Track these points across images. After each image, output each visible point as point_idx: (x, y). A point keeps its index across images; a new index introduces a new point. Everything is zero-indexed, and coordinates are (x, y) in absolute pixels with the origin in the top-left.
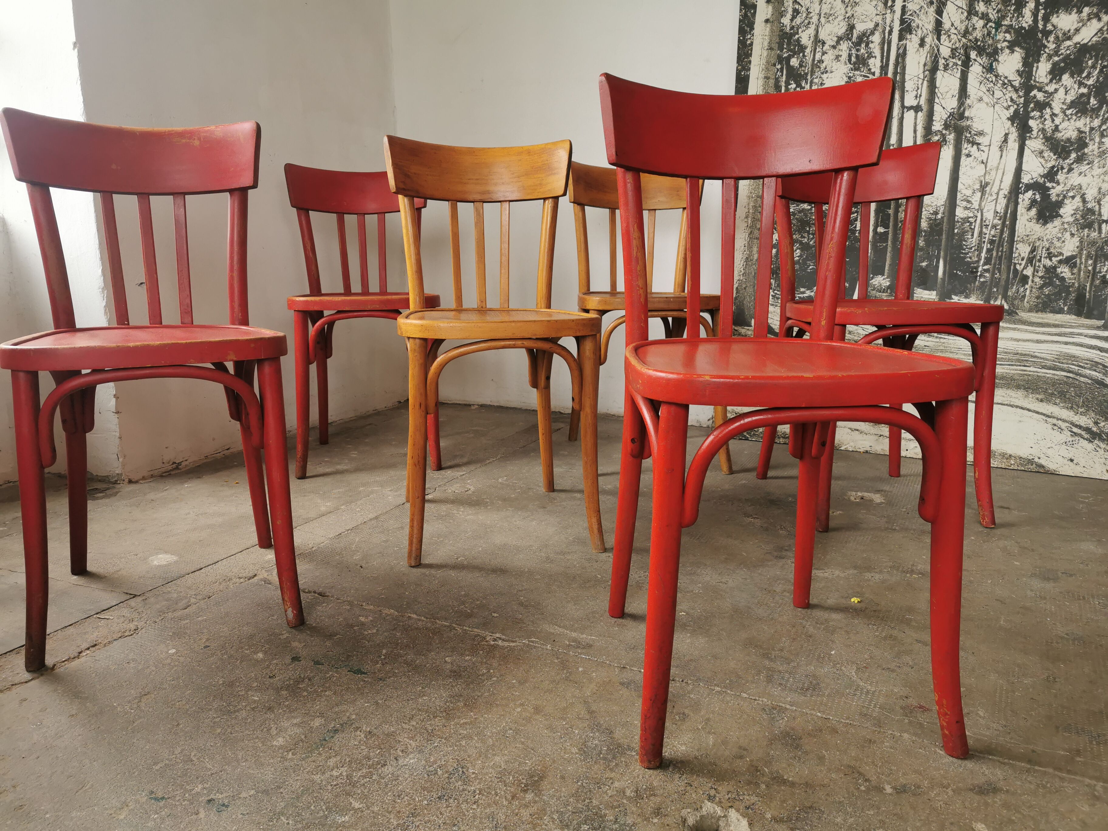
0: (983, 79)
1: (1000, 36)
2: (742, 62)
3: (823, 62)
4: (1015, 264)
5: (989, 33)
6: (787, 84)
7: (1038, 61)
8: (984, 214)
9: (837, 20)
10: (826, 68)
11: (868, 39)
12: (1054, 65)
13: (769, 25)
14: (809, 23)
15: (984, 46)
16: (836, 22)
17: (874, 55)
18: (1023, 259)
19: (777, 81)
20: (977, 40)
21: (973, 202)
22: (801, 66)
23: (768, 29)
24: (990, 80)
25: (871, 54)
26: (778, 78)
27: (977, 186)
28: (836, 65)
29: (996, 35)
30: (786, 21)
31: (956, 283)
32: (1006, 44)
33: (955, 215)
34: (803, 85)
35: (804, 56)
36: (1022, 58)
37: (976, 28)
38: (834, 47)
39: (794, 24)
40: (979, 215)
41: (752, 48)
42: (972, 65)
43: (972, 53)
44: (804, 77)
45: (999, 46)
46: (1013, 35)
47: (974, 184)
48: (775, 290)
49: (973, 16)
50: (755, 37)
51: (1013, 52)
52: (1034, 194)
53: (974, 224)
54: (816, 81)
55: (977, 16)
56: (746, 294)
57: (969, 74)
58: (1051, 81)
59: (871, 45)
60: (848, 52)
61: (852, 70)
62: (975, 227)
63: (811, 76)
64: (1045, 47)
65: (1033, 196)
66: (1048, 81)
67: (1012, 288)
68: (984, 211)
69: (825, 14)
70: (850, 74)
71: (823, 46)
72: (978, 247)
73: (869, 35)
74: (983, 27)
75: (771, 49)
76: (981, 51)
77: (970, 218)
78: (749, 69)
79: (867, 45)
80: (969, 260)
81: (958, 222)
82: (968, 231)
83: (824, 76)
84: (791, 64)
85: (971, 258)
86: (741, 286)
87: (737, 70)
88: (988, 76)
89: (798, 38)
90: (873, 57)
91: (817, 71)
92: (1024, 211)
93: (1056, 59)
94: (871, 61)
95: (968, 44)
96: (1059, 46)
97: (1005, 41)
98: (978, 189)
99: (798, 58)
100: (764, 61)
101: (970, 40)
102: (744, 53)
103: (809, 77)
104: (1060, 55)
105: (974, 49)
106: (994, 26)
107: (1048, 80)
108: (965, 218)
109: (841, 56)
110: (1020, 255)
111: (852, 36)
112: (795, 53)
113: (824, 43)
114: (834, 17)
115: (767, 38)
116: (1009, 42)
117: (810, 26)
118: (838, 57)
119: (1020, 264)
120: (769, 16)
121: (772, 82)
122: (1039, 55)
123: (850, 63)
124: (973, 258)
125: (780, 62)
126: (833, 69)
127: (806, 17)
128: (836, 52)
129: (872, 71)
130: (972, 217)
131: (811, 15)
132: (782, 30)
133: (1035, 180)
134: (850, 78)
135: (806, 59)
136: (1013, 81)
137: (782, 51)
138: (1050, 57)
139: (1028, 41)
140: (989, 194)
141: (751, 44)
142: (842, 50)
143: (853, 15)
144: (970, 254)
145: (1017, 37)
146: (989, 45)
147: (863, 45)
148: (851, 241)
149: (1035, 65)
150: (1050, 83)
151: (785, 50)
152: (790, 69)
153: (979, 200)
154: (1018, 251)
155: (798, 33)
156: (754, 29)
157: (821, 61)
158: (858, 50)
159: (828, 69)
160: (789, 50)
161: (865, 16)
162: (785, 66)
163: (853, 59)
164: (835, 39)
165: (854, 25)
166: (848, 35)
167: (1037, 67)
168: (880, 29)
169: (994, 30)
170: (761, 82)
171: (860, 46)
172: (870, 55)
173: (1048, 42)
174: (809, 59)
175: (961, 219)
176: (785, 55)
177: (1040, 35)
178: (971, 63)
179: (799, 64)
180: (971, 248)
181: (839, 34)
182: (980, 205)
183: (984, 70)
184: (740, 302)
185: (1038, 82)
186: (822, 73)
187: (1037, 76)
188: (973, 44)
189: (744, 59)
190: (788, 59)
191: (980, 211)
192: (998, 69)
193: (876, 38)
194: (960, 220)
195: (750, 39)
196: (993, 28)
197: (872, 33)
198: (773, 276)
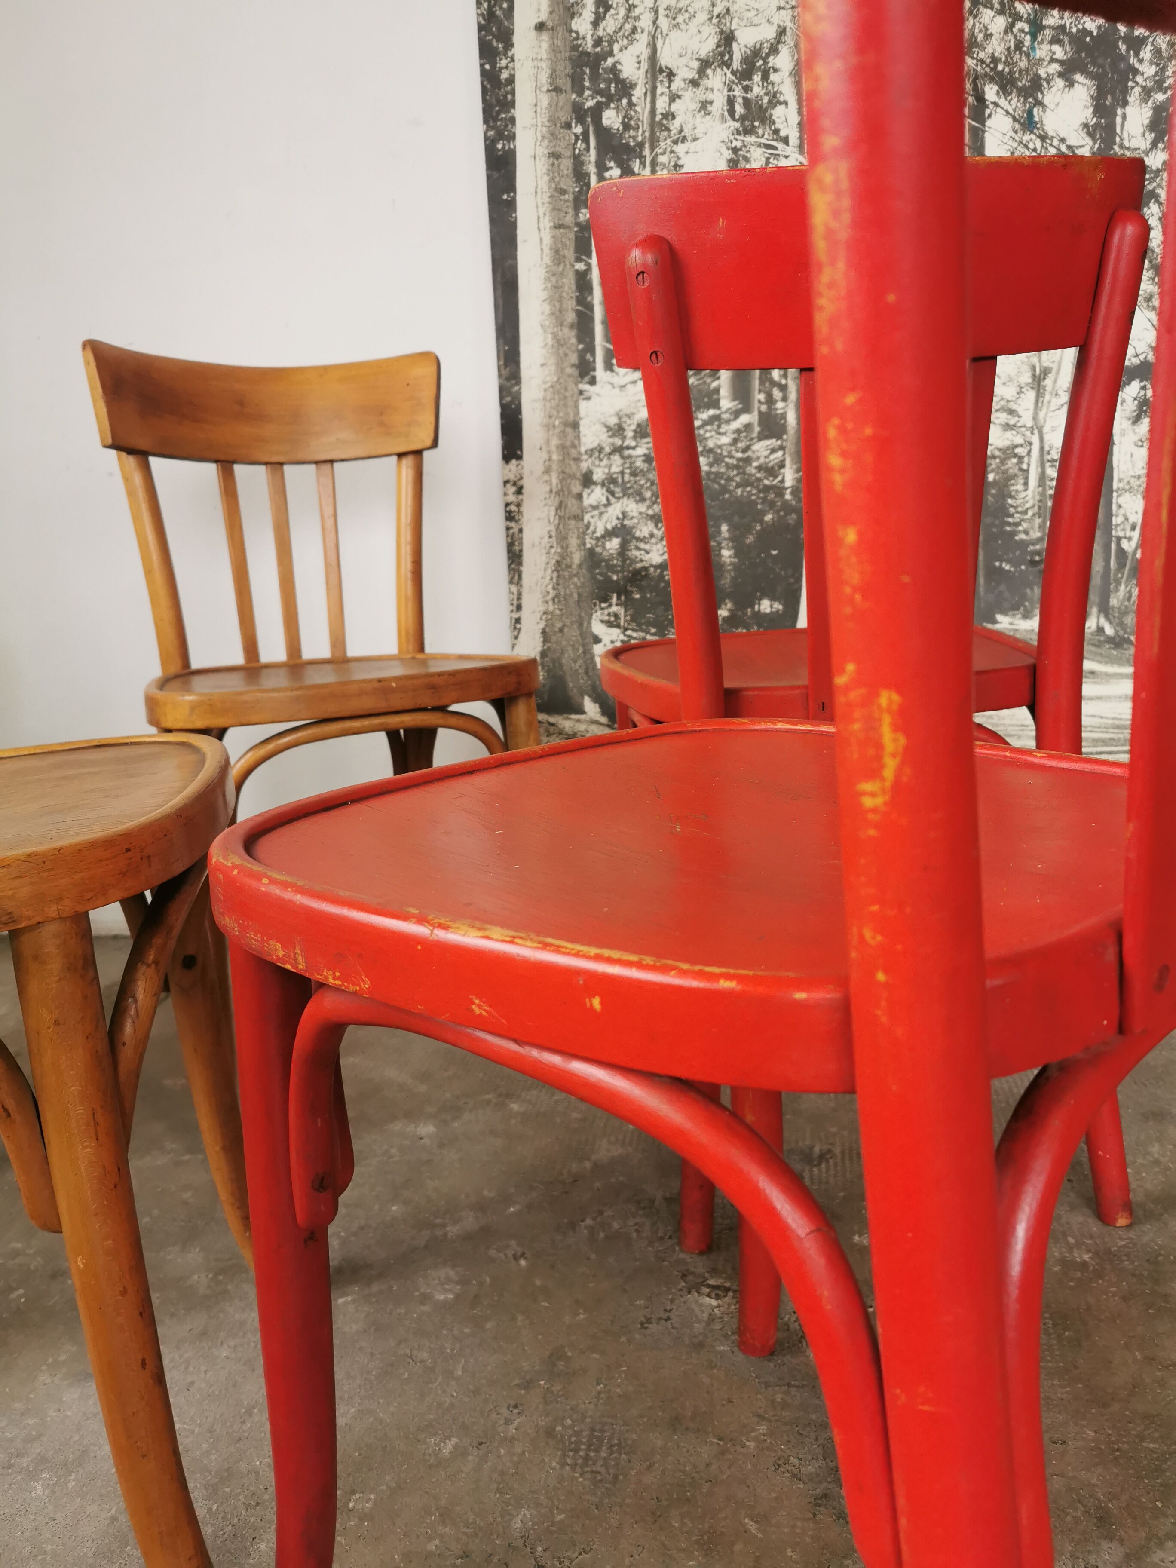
0: (1015, 145)
1: (1042, 51)
2: (495, 120)
3: (674, 117)
4: (1119, 539)
5: (1019, 45)
6: (602, 168)
7: (1125, 103)
8: (1047, 437)
9: (695, 21)
10: (681, 131)
11: (765, 63)
12: (1159, 110)
13: (545, 36)
14: (634, 30)
15: (1011, 73)
16: (693, 26)
17: (782, 99)
18: (1133, 528)
19: (578, 162)
20: (995, 60)
21: (1021, 413)
22: (626, 126)
23: (545, 46)
24: (1031, 146)
25: (775, 96)
26: (579, 155)
27: (1027, 378)
28: (702, 124)
29: (1033, 49)
30: (582, 25)
31: (1002, 587)
32: (1055, 68)
33: (987, 444)
34: (636, 170)
35: (631, 104)
36: (1092, 96)
37: (991, 35)
38: (694, 83)
39: (600, 33)
40: (1035, 439)
41: (513, 90)
42: (990, 116)
43: (987, 88)
44: (636, 151)
45: (1042, 73)
46: (1068, 49)
47: (1019, 373)
48: (626, 629)
49: (982, 9)
50: (517, 65)
51: (1071, 84)
52: (1144, 388)
53: (1026, 460)
54: (662, 159)
55: (992, 9)
56: (564, 643)
57: (987, 135)
58: (1154, 145)
59: (773, 77)
60: (725, 93)
61: (739, 133)
62: (1029, 465)
63: (652, 149)
64: (1136, 72)
65: (1143, 392)
66: (1149, 147)
67: (1117, 590)
68: (1045, 430)
69: (668, 8)
70: (735, 144)
71: (670, 81)
72: (1040, 508)
73: (768, 55)
74: (1006, 32)
75: (557, 90)
76: (1006, 84)
77: (1017, 446)
78: (512, 137)
79: (765, 77)
80: (1023, 536)
81: (994, 457)
82: (1016, 475)
83: (680, 148)
84: (605, 122)
85: (1026, 532)
86: (553, 625)
87: (486, 138)
88: (1026, 138)
89: (614, 65)
90: (781, 104)
91: (662, 138)
92: (1127, 424)
93: (1160, 97)
94: (778, 113)
95: (979, 69)
96: (1163, 70)
97: (1052, 60)
98: (1027, 384)
99: (617, 109)
100: (543, 118)
101: (982, 62)
102: (498, 101)
103: (647, 152)
104: (1167, 89)
105: (992, 79)
106: (1027, 29)
107: (1149, 142)
108: (1008, 448)
109: (711, 103)
110: (1127, 519)
111: (731, 58)
112: (610, 98)
113: (671, 75)
114: (687, 15)
115: (544, 65)
116: (1061, 62)
117: (637, 36)
118: (705, 106)
119: (1129, 539)
120: (543, 16)
121: (567, 164)
122: (1125, 91)
123: (733, 118)
124: (1031, 533)
125: (581, 120)
126: (699, 132)
127: (627, 17)
128: (700, 94)
129: (783, 133)
130: (1022, 446)
131: (637, 12)
132: (575, 48)
133: (1142, 357)
134: (735, 150)
135: (636, 112)
136: (1077, 147)
137: (580, 93)
138: (1147, 93)
139: (1100, 60)
140: (1051, 393)
141: (511, 80)
142: (712, 90)
143: (728, 10)
144: (1025, 525)
145: (1078, 52)
146: (1021, 71)
147: (757, 78)
148: (778, 512)
149: (1119, 111)
150: (1151, 149)
151: (587, 93)
152: (603, 134)
153: (1031, 406)
154: (1122, 511)
155: (611, 54)
156: (512, 45)
157: (670, 115)
158: (747, 89)
159: (687, 132)
160: (598, 92)
161: (754, 12)
162: (591, 129)
163: (739, 109)
164: (696, 65)
165: (732, 32)
166: (722, 55)
167: (1124, 117)
168: (789, 38)
169: (1028, 38)
170: (542, 165)
171: (750, 79)
172: (775, 100)
173: (1141, 61)
174: (642, 110)
175: (1000, 450)
176: (590, 103)
177: (1123, 47)
178: (988, 111)
179: (623, 123)
180: (1025, 512)
181: (703, 54)
182: (1035, 418)
183: (1017, 126)
184: (554, 663)
185: (1128, 149)
186: (675, 142)
187: (1125, 135)
188: (988, 70)
189: (498, 113)
190: (597, 112)
191: (1036, 432)
192: (1045, 122)
193: (783, 61)
194: (997, 453)
195: (507, 67)
196: (1026, 34)
197: (774, 50)
198: (619, 598)
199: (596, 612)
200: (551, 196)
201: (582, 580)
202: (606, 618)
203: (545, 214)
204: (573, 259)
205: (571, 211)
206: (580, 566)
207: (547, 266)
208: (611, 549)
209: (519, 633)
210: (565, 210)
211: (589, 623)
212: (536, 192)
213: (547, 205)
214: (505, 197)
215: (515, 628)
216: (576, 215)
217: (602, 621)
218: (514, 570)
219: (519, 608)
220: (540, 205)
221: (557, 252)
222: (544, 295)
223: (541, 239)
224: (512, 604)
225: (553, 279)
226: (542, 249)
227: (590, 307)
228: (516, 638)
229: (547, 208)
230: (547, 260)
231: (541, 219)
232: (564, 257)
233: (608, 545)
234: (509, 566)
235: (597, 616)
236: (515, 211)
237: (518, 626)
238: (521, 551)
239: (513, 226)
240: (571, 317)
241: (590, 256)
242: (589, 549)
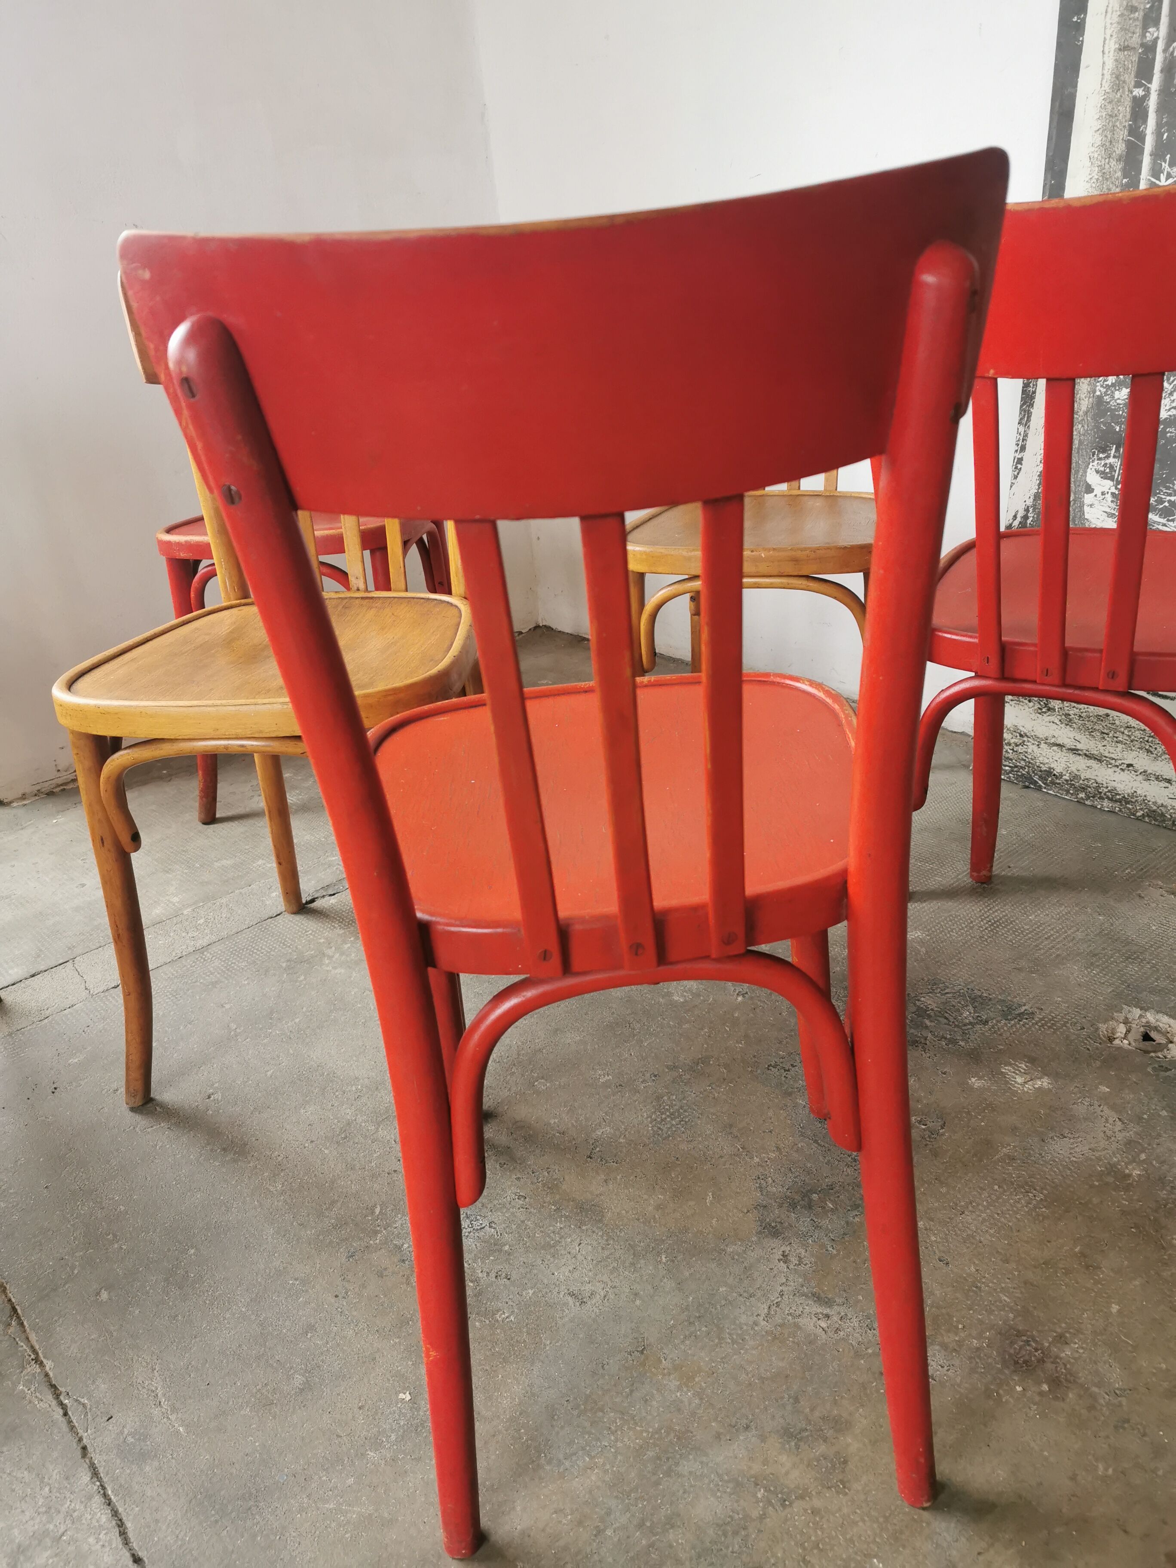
48: (1118, 483)
198: (1117, 450)
199: (1093, 461)
200: (1121, 15)
201: (1086, 427)
202: (1102, 469)
203: (1111, 36)
204: (1133, 83)
205: (1138, 31)
206: (1086, 413)
207: (1106, 93)
208: (1119, 399)
209: (1018, 474)
210: (1132, 29)
211: (1085, 472)
212: (1106, 12)
213: (1115, 25)
214: (1075, 19)
215: (1016, 468)
216: (1144, 36)
217: (1097, 472)
218: (1025, 411)
219: (1023, 449)
220: (1108, 26)
221: (1117, 77)
222: (1097, 125)
223: (1104, 63)
224: (1018, 445)
225: (1109, 107)
226: (1103, 75)
227: (1142, 138)
228: (1016, 477)
229: (1116, 28)
230: (1107, 86)
231: (1107, 42)
232: (1124, 82)
233: (1117, 394)
234: (1021, 406)
235: (1095, 465)
236: (1083, 35)
237: (1019, 466)
238: (1034, 392)
239: (1079, 50)
240: (1120, 148)
241: (1150, 82)
242: (1098, 396)
